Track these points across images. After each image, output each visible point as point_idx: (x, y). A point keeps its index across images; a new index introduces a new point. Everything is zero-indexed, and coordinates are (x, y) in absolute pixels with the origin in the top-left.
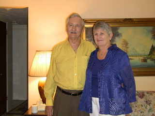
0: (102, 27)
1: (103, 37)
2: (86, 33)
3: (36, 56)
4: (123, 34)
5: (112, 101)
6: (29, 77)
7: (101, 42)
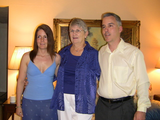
0: (78, 24)
1: (79, 34)
2: (61, 32)
3: (15, 51)
4: (94, 34)
5: (89, 100)
6: (9, 70)
7: (76, 39)
